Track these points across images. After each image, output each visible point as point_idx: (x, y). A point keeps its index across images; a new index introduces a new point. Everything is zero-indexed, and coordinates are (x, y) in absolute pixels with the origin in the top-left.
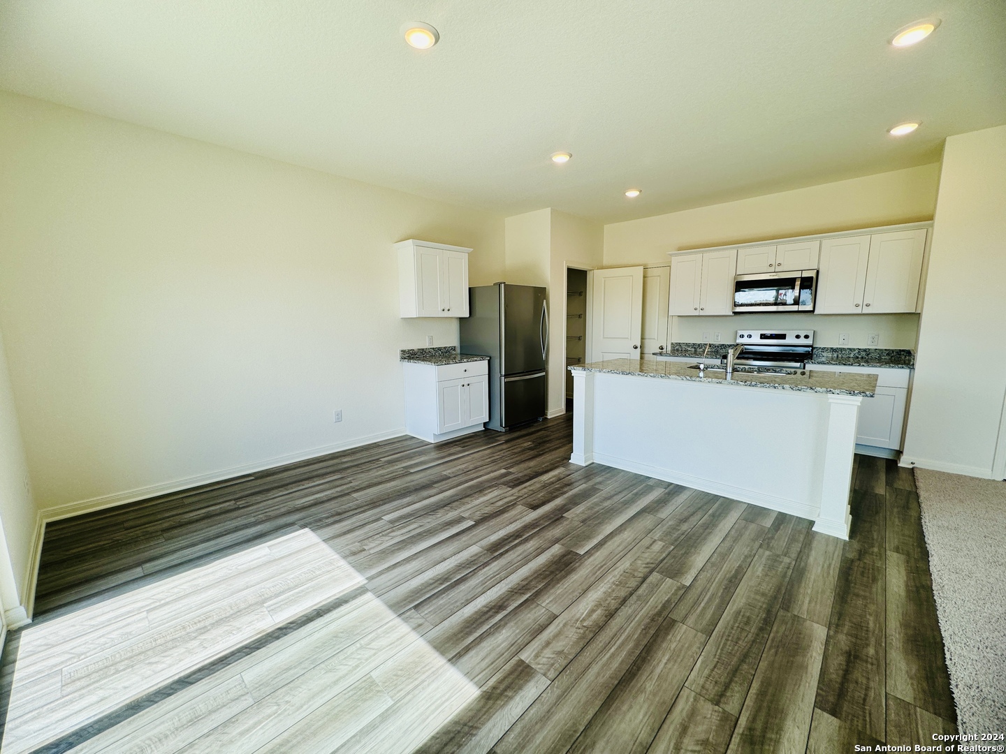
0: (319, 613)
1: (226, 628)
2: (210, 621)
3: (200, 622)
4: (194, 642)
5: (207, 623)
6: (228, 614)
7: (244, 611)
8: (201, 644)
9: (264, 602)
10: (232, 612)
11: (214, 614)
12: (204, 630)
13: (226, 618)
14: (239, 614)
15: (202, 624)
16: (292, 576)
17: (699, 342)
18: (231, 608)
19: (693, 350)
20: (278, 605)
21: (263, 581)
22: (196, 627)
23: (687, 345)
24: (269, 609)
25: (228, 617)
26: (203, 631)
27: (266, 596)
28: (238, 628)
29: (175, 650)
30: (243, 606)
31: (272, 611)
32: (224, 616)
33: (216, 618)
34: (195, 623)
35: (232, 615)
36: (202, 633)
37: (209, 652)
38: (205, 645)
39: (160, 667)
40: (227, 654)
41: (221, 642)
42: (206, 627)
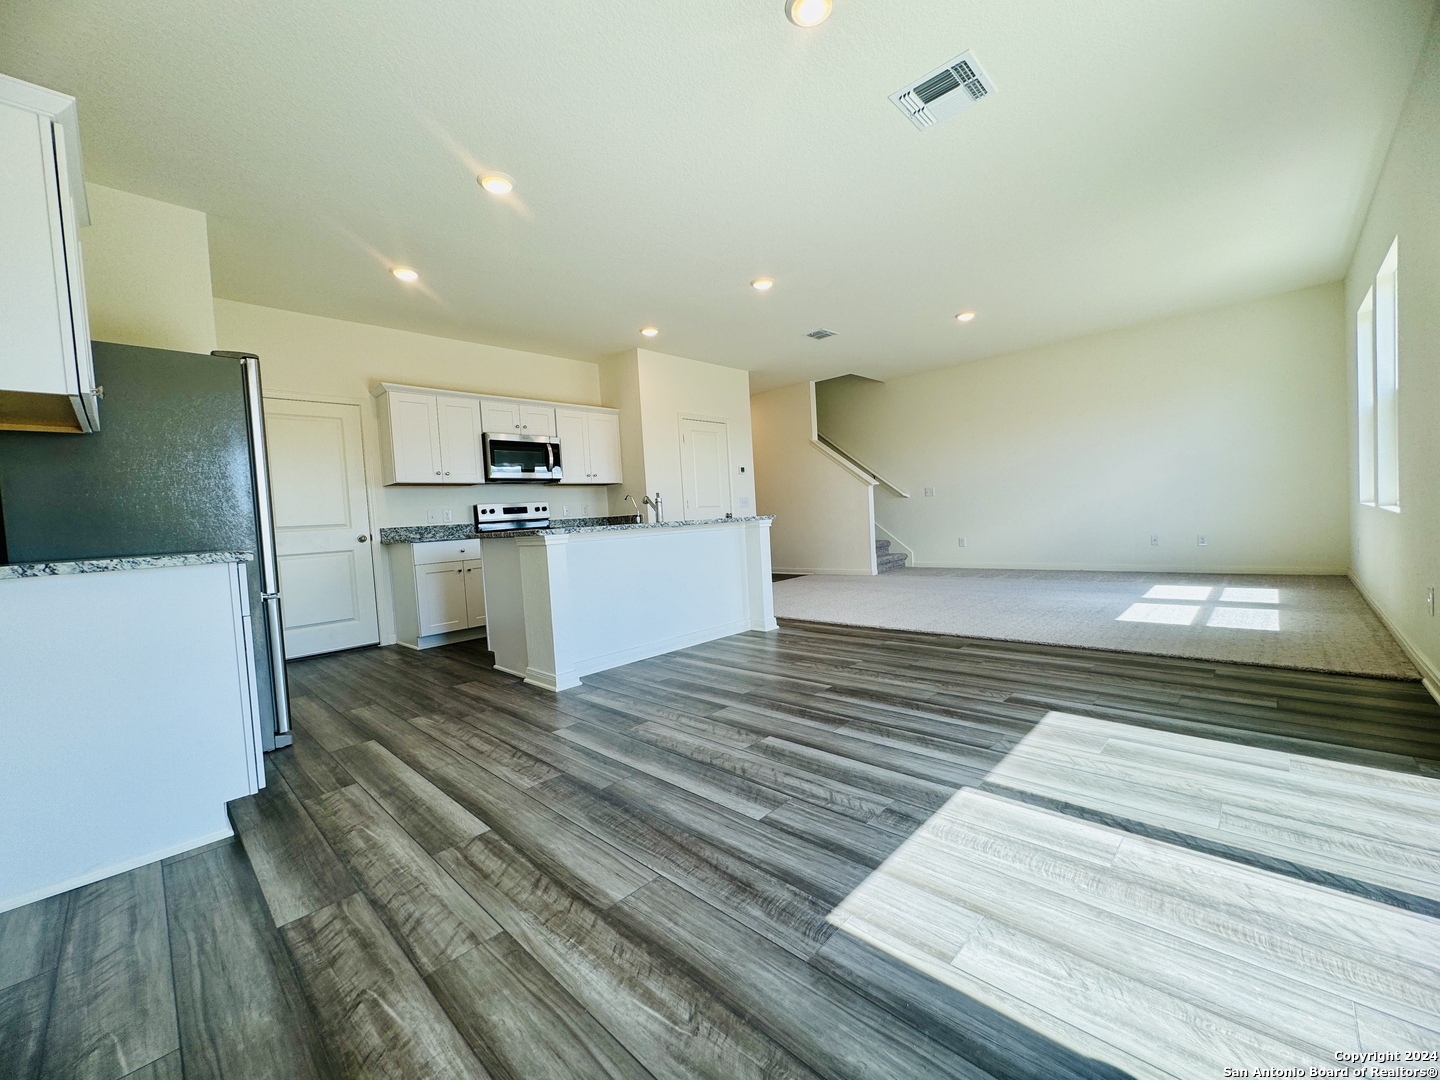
0: (1065, 808)
1: (1197, 885)
2: (1213, 916)
3: (1235, 931)
4: (1264, 908)
5: (1223, 918)
6: (1176, 900)
7: (1148, 884)
8: (1251, 896)
9: (1103, 870)
10: (1167, 899)
11: (1199, 921)
12: (1233, 911)
13: (1184, 899)
14: (1159, 887)
15: (1232, 923)
16: (1017, 865)
17: (425, 525)
18: (1162, 905)
19: (419, 537)
20: (1093, 851)
21: (1063, 899)
22: (1248, 928)
23: (407, 529)
24: (1110, 856)
25: (1179, 896)
26: (1238, 912)
27: (1091, 874)
28: (1177, 870)
29: (1302, 920)
30: (1140, 893)
31: (1109, 852)
32: (1185, 904)
33: (1202, 913)
34: (1245, 935)
35: (1172, 895)
36: (1241, 908)
37: (1245, 877)
38: (1247, 890)
39: (1340, 918)
40: (1220, 856)
41: (1219, 875)
42: (1229, 913)
